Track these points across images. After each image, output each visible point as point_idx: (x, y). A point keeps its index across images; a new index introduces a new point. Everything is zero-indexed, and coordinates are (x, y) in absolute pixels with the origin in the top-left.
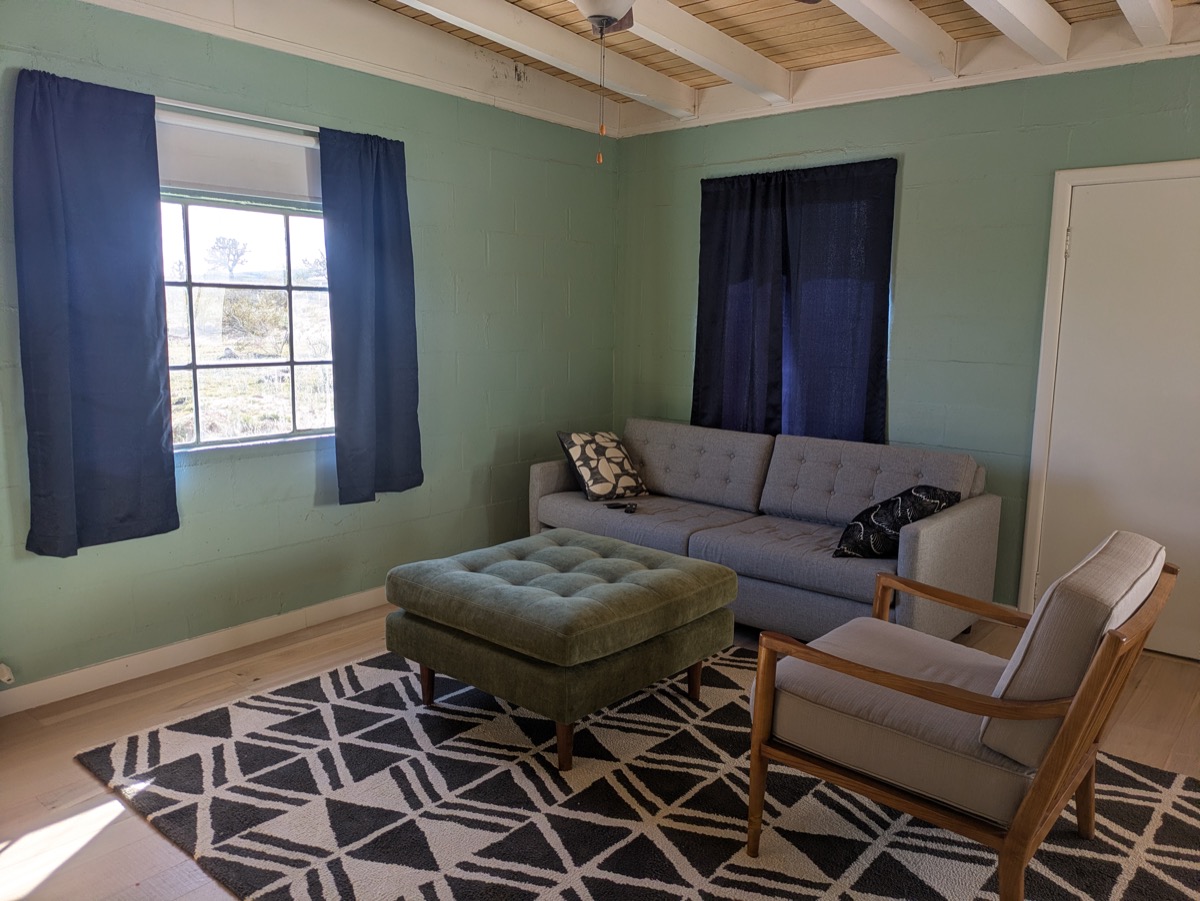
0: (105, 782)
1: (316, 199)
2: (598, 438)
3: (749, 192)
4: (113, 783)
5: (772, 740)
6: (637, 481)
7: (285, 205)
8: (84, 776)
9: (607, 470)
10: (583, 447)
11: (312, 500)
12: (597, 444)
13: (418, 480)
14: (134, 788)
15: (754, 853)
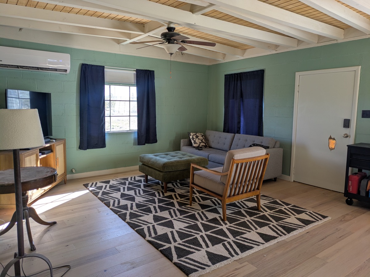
0: (87, 188)
1: (135, 83)
2: (197, 134)
3: (234, 78)
4: (88, 188)
5: (193, 183)
6: (206, 144)
7: (130, 85)
8: (84, 187)
9: (197, 141)
10: (193, 136)
11: (133, 144)
12: (197, 135)
13: (156, 142)
14: (91, 189)
15: (191, 205)
